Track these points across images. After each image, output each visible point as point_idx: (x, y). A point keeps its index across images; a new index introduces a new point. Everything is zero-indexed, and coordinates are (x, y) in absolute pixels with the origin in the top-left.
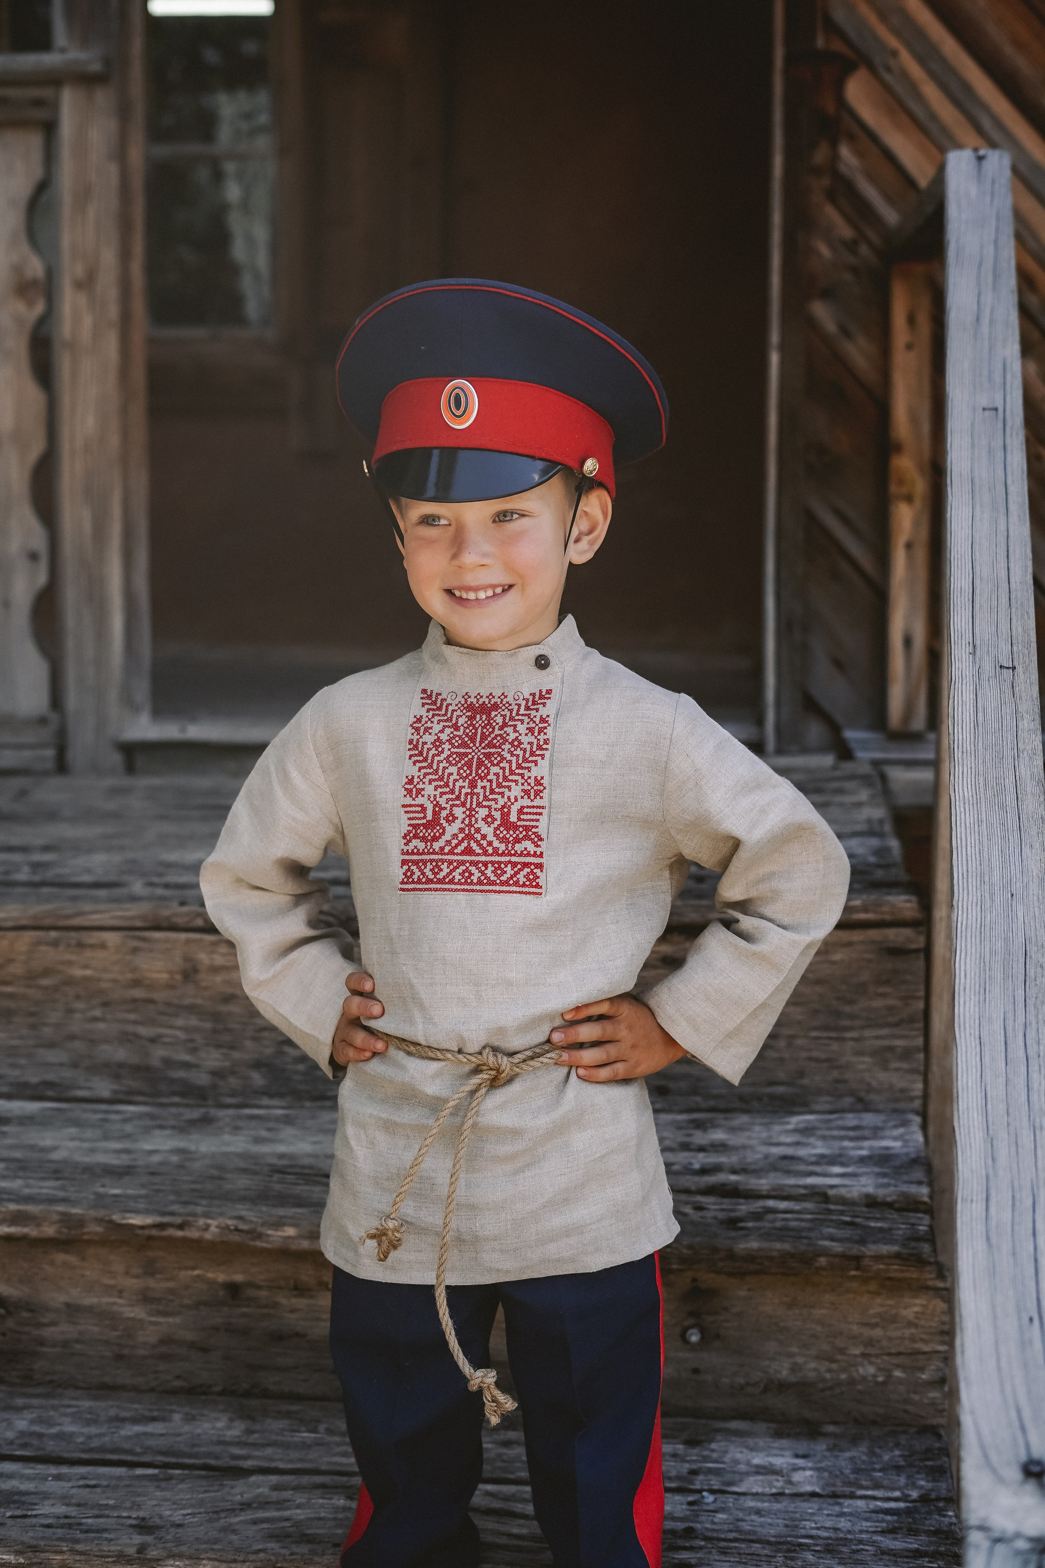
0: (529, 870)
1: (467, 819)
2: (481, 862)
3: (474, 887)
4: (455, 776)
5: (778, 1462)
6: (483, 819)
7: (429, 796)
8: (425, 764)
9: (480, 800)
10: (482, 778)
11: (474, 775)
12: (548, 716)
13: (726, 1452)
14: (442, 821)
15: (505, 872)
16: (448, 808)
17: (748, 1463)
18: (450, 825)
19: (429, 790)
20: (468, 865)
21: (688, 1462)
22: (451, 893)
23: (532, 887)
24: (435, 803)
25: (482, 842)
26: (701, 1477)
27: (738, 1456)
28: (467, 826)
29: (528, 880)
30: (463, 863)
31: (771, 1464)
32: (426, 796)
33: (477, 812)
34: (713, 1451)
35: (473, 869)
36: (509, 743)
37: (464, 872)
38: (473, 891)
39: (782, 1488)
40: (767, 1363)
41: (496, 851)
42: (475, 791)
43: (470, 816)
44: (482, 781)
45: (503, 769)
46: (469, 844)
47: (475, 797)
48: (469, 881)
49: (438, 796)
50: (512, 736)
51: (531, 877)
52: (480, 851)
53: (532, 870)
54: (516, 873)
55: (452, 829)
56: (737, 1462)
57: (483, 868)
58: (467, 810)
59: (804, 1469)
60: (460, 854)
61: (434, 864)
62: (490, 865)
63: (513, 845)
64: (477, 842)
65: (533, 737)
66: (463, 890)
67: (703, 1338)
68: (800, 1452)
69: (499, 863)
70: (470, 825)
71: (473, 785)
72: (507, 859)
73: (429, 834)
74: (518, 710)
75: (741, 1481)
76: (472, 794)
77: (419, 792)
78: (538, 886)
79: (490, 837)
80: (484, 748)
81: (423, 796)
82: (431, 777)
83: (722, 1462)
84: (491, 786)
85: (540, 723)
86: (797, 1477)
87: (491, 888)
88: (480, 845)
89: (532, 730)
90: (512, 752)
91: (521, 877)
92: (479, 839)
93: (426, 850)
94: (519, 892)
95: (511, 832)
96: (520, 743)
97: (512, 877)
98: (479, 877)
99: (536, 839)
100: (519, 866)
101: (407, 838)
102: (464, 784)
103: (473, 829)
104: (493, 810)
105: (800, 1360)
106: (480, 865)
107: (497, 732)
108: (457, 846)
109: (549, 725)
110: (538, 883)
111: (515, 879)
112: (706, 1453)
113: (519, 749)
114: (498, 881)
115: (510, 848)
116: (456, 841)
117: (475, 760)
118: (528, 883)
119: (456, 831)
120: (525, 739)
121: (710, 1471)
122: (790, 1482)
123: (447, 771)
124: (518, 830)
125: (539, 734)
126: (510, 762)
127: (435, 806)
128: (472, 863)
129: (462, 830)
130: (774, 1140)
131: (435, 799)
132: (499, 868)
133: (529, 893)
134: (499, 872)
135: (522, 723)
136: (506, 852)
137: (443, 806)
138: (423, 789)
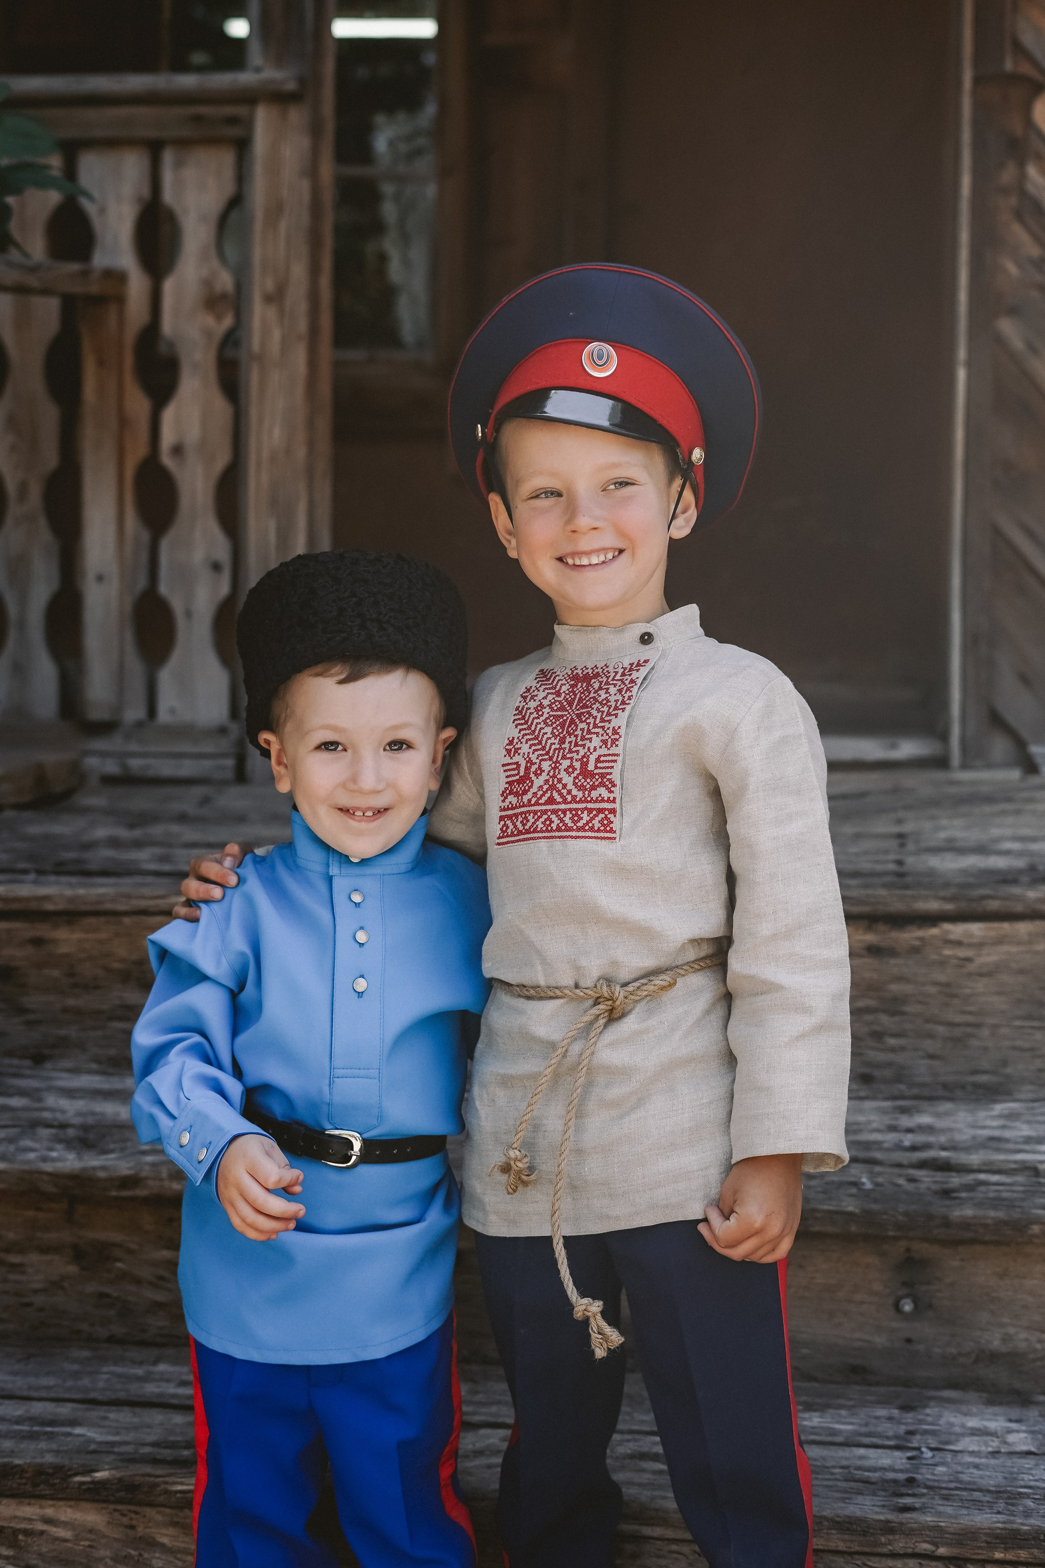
0: (603, 816)
1: (552, 771)
2: (560, 810)
3: (553, 834)
4: (549, 735)
5: (992, 1425)
6: (565, 770)
7: (524, 753)
8: (525, 726)
9: (565, 754)
10: (570, 735)
11: (565, 733)
12: (637, 678)
13: (940, 1416)
14: (532, 775)
15: (582, 818)
16: (538, 763)
17: (963, 1426)
18: (537, 778)
19: (525, 748)
20: (549, 813)
21: (904, 1424)
22: (535, 841)
23: (607, 832)
24: (527, 759)
25: (563, 791)
26: (918, 1437)
27: (952, 1420)
28: (551, 777)
29: (602, 825)
30: (545, 812)
31: (986, 1427)
32: (521, 754)
33: (561, 764)
34: (928, 1415)
35: (553, 817)
36: (599, 703)
37: (546, 820)
38: (552, 837)
39: (998, 1447)
40: (979, 1333)
41: (574, 800)
42: (563, 746)
43: (554, 769)
44: (570, 737)
45: (589, 724)
46: (552, 795)
47: (562, 751)
48: (549, 828)
49: (531, 753)
50: (603, 696)
51: (606, 822)
52: (561, 800)
53: (606, 815)
54: (592, 819)
55: (538, 782)
56: (952, 1425)
57: (562, 816)
58: (553, 763)
59: (1018, 1431)
60: (544, 804)
61: (523, 816)
62: (568, 812)
63: (590, 792)
64: (559, 792)
65: (621, 695)
66: (544, 838)
67: (916, 1306)
68: (1014, 1418)
69: (577, 810)
70: (554, 776)
71: (562, 741)
72: (583, 806)
73: (521, 789)
74: (615, 676)
75: (958, 1441)
76: (559, 749)
77: (517, 750)
78: (612, 831)
79: (570, 786)
80: (578, 710)
81: (519, 754)
82: (528, 737)
83: (938, 1425)
84: (576, 739)
85: (629, 683)
86: (1011, 1438)
87: (568, 834)
88: (560, 794)
89: (620, 691)
90: (599, 709)
91: (596, 823)
92: (560, 788)
93: (518, 804)
94: (595, 838)
95: (588, 780)
96: (608, 701)
97: (587, 823)
98: (558, 825)
99: (610, 786)
100: (594, 812)
101: (504, 795)
102: (555, 741)
103: (556, 779)
104: (574, 761)
105: (1011, 1330)
106: (560, 813)
107: (592, 695)
108: (542, 796)
109: (636, 684)
110: (612, 828)
111: (590, 825)
112: (920, 1417)
113: (606, 706)
114: (575, 827)
115: (586, 796)
116: (541, 793)
117: (568, 721)
118: (602, 828)
119: (542, 783)
120: (612, 699)
121: (926, 1432)
122: (1005, 1443)
123: (543, 731)
124: (595, 777)
125: (626, 693)
126: (595, 717)
127: (527, 762)
128: (554, 812)
129: (547, 781)
130: (980, 1124)
131: (528, 756)
132: (576, 815)
133: (604, 838)
134: (576, 818)
135: (615, 687)
136: (583, 799)
137: (533, 761)
138: (520, 748)
